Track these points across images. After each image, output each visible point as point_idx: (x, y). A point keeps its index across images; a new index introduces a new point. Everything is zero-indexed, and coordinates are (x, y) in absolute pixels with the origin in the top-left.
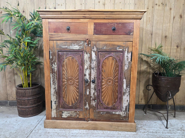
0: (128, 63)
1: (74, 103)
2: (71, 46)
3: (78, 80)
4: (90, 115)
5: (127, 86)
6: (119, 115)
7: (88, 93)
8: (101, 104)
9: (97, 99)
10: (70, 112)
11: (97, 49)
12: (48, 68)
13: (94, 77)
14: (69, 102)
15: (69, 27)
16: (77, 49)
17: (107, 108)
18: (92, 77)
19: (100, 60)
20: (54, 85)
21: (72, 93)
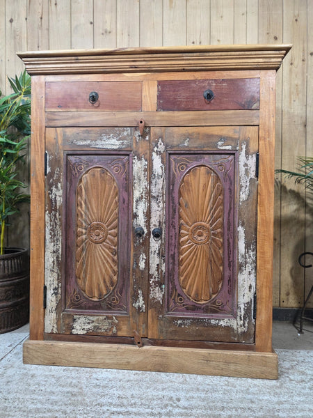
0: (248, 184)
1: (105, 292)
2: (101, 140)
3: (116, 230)
4: (147, 327)
5: (247, 247)
6: (229, 329)
7: (142, 265)
8: (179, 295)
9: (166, 282)
10: (94, 319)
11: (166, 148)
12: (39, 197)
13: (160, 222)
14: (91, 292)
15: (97, 94)
16: (115, 147)
17: (195, 308)
18: (155, 220)
19: (174, 175)
20: (52, 244)
21: (100, 266)
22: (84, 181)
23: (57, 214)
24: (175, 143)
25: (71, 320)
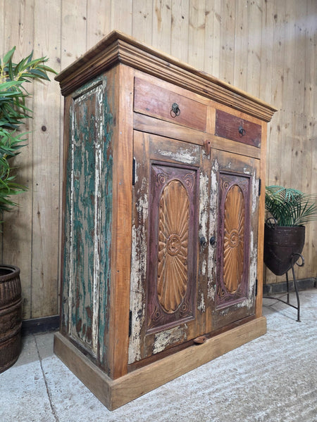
0: (255, 201)
1: (178, 303)
2: (179, 153)
3: (186, 242)
4: (205, 324)
5: (254, 246)
7: (204, 271)
8: (222, 291)
9: (217, 282)
10: (170, 332)
11: (219, 168)
12: (126, 210)
13: (214, 232)
15: (178, 106)
16: (189, 162)
17: (230, 298)
18: (211, 230)
21: (175, 278)
22: (165, 194)
23: (144, 228)
24: (224, 165)
25: (153, 340)
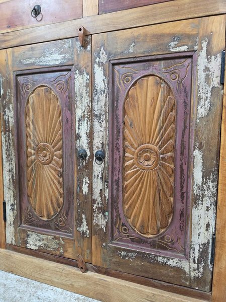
0: (209, 94)
1: (52, 213)
2: (44, 56)
3: (60, 152)
4: (91, 253)
5: (205, 176)
6: (179, 270)
7: (85, 189)
8: (123, 225)
9: (110, 209)
10: (44, 237)
11: (108, 57)
13: (102, 144)
14: (41, 211)
15: (39, 7)
16: (57, 63)
17: (140, 241)
18: (97, 142)
19: (118, 89)
20: (8, 163)
22: (31, 101)
23: (11, 135)
24: (119, 50)
25: (25, 235)
